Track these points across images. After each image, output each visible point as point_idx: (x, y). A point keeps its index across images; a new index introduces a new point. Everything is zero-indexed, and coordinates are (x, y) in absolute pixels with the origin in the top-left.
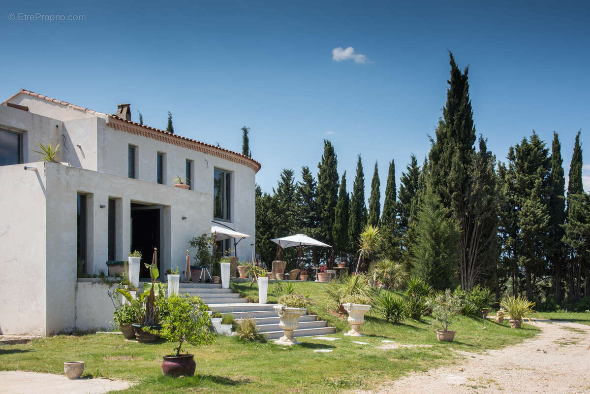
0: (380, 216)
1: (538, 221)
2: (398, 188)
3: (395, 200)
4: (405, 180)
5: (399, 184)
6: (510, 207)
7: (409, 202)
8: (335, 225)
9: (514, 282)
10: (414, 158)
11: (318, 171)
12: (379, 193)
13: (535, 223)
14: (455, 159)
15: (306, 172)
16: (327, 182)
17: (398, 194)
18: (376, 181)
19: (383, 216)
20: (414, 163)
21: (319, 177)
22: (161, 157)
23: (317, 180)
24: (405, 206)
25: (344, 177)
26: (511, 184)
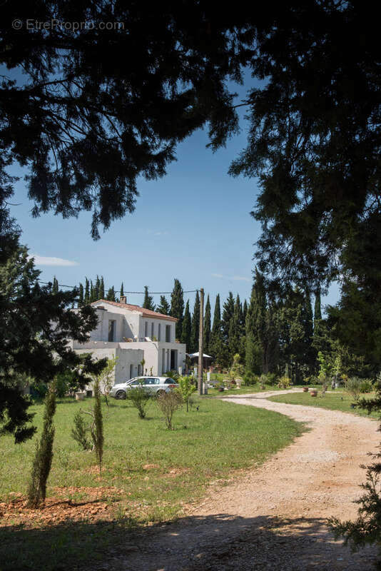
0: (211, 328)
1: (300, 335)
2: (222, 311)
3: (220, 318)
4: (226, 307)
5: (222, 310)
6: (285, 327)
7: (229, 320)
8: (183, 334)
9: (289, 369)
10: (231, 294)
11: (171, 298)
12: (210, 314)
13: (298, 336)
14: (259, 314)
15: (163, 299)
16: (177, 306)
17: (222, 315)
18: (208, 307)
19: (213, 329)
20: (231, 296)
21: (172, 303)
22: (153, 324)
23: (170, 304)
24: (227, 323)
25: (188, 303)
26: (285, 313)
